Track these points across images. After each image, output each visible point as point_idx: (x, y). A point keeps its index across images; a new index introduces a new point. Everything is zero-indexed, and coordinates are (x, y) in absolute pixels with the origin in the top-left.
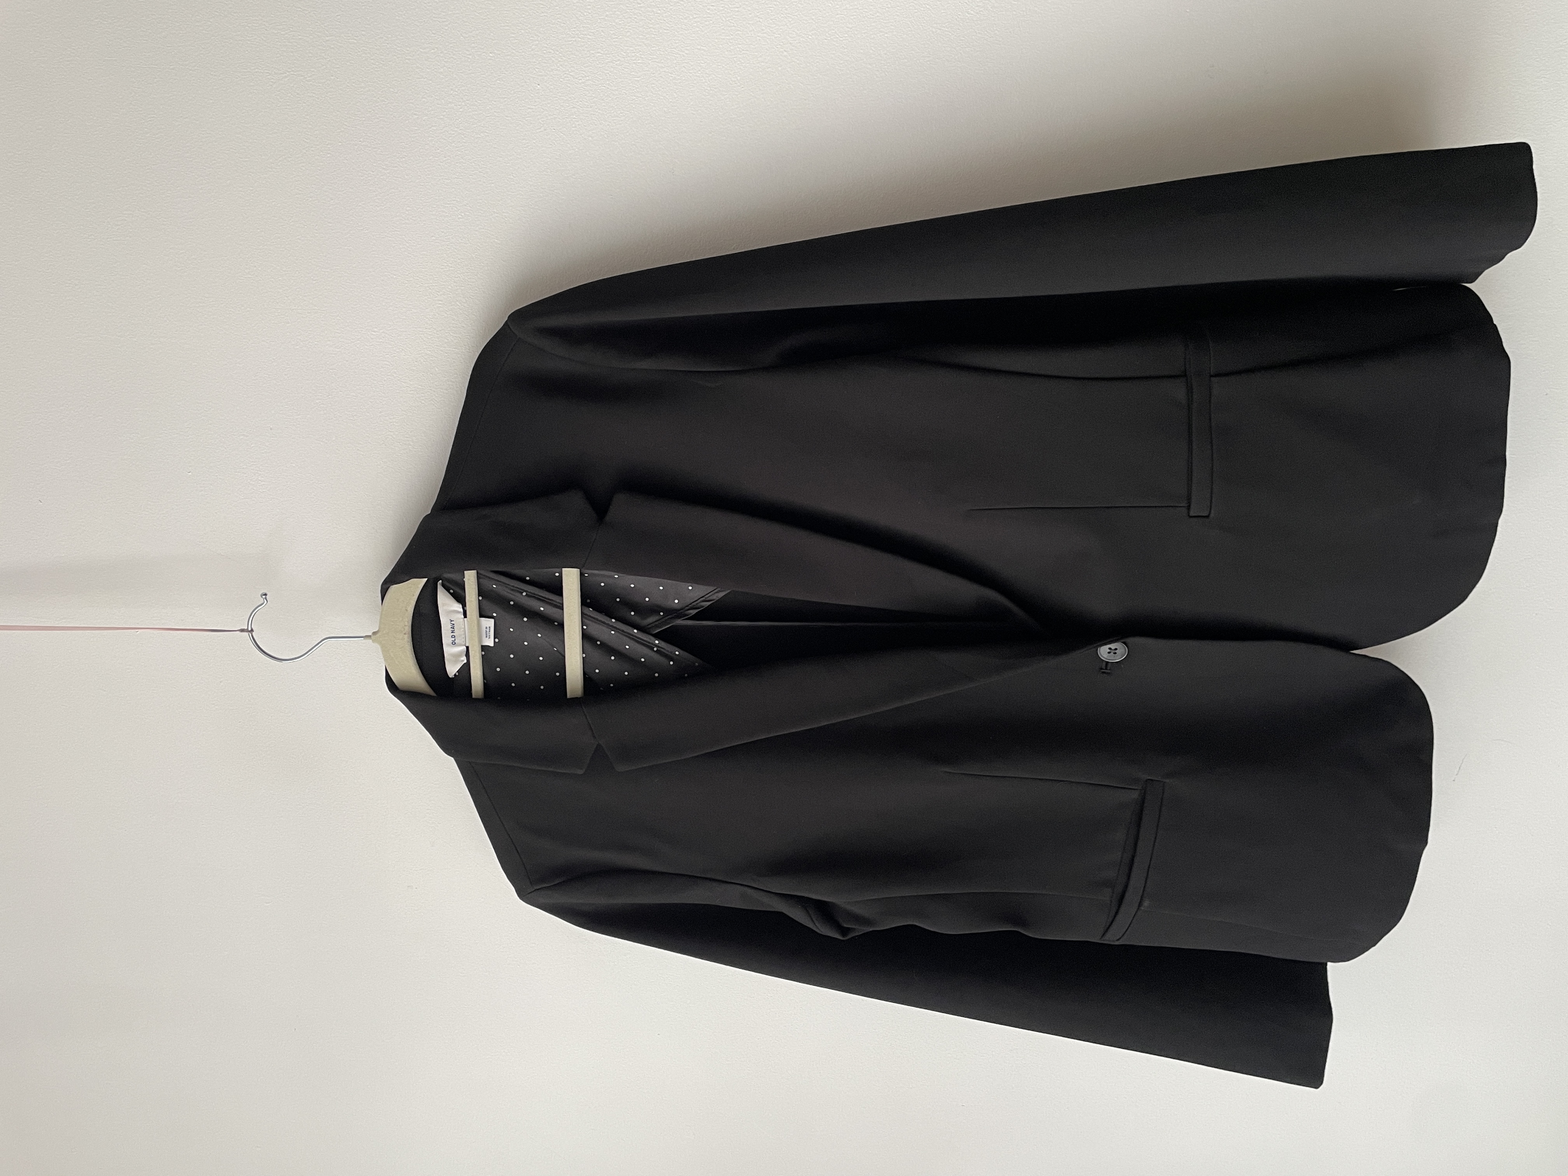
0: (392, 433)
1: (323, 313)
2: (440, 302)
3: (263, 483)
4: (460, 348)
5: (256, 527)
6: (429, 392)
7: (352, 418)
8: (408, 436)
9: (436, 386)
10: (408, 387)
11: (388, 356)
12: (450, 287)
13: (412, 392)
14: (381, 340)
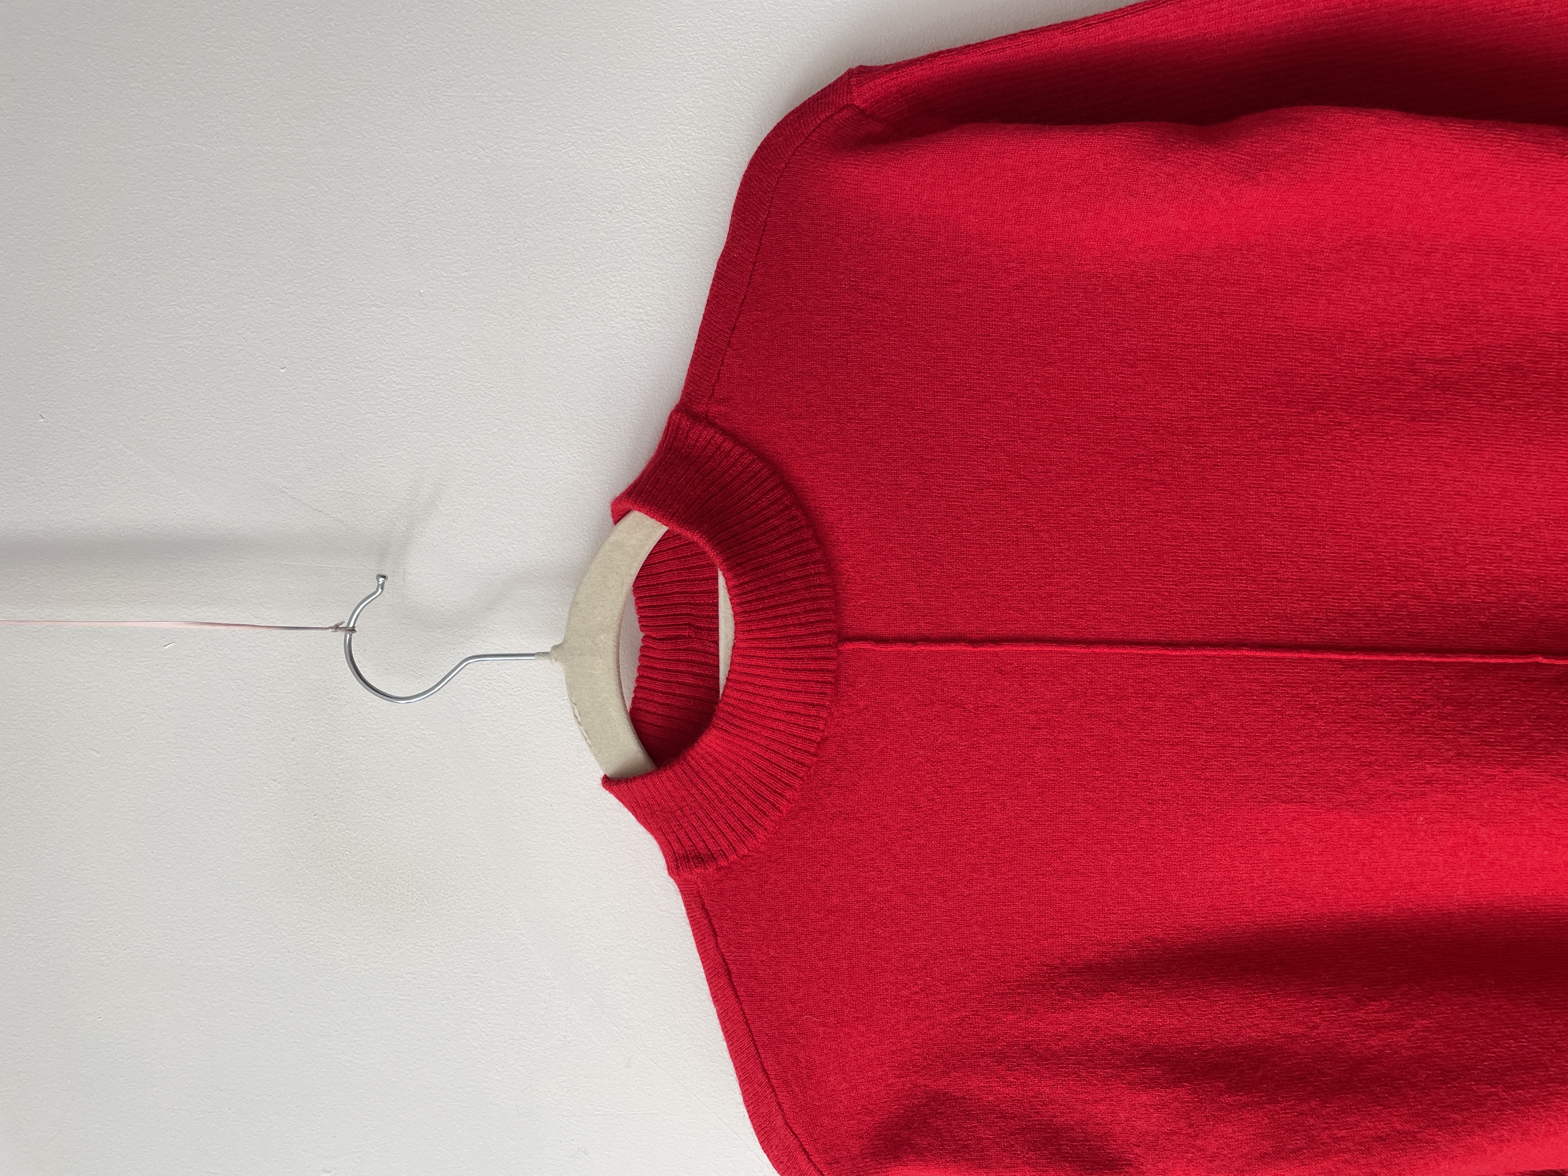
0: (613, 301)
1: (520, 102)
2: (707, 81)
3: (399, 386)
4: (734, 156)
5: (380, 462)
6: (678, 230)
7: (550, 275)
8: (640, 305)
9: (692, 220)
10: (645, 222)
11: (618, 170)
12: (725, 57)
13: (653, 230)
14: (609, 144)
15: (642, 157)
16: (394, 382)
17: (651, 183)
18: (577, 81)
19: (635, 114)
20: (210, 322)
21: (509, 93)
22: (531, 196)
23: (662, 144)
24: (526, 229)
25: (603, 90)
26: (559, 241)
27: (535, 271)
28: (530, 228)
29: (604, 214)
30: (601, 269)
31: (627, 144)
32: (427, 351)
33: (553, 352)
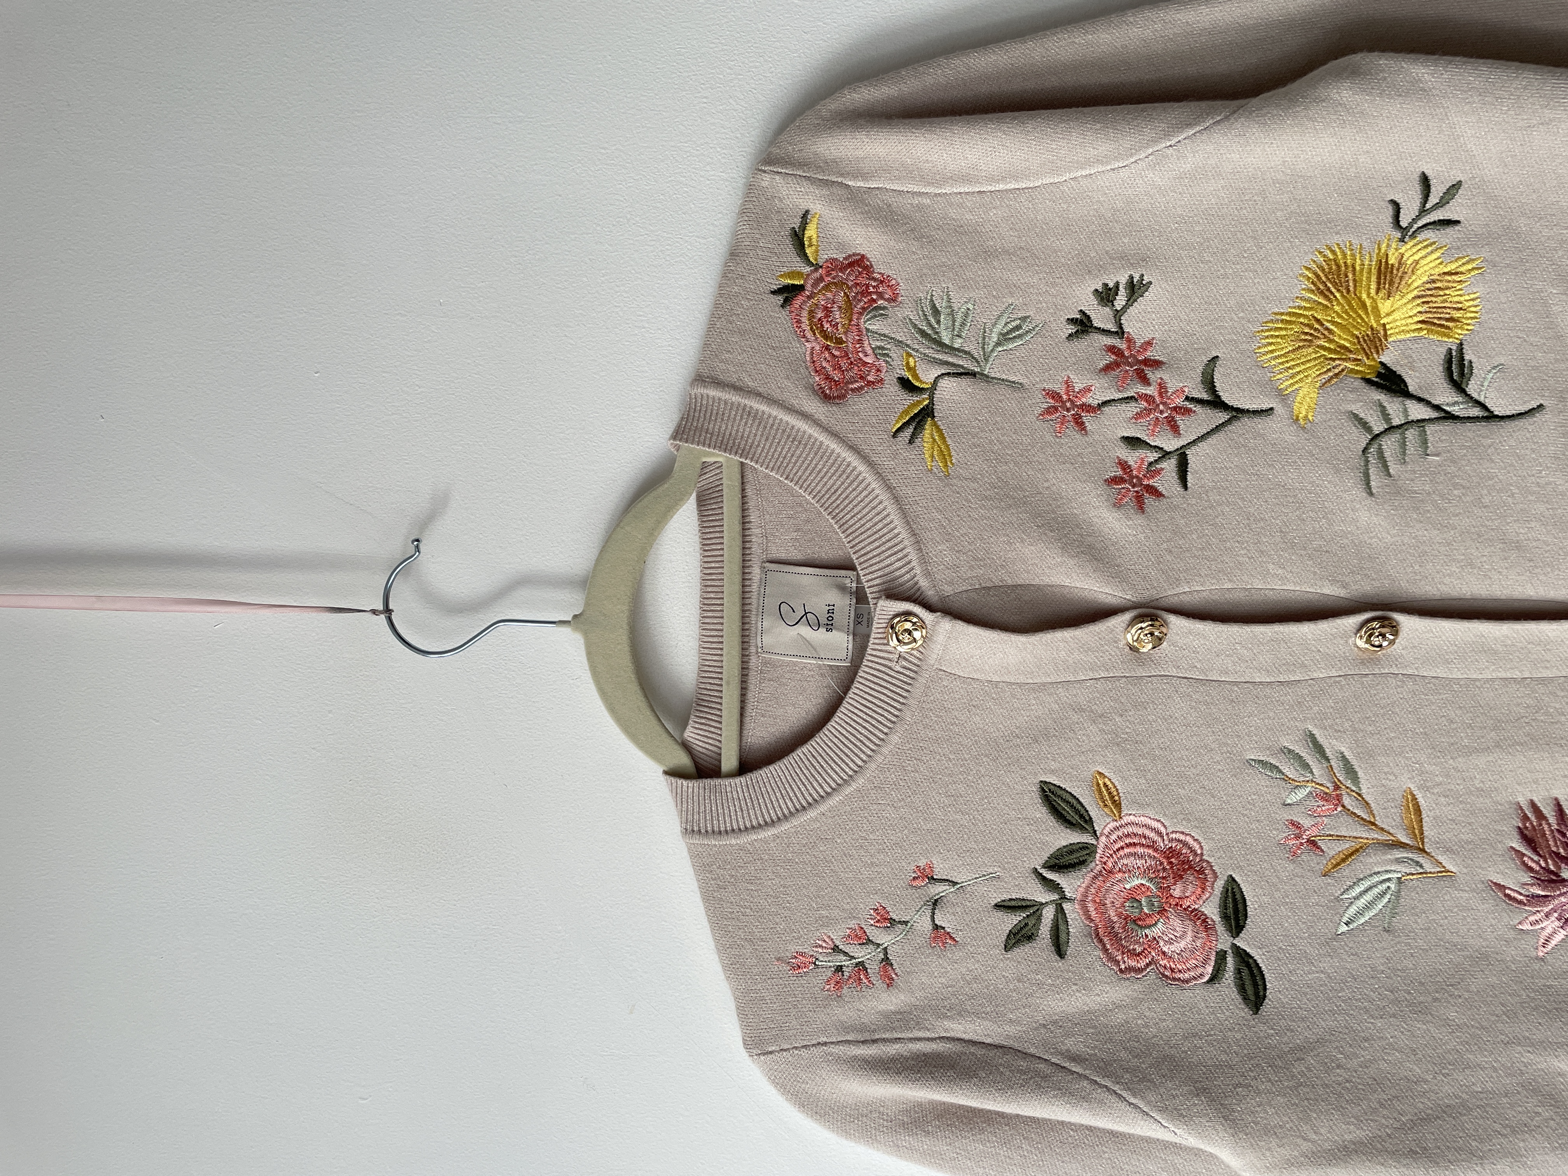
0: (617, 310)
1: (531, 122)
2: (705, 100)
4: (730, 171)
5: (405, 460)
7: (559, 286)
8: (641, 313)
9: (690, 232)
11: (621, 186)
12: (721, 76)
13: (653, 243)
14: (612, 162)
15: (644, 173)
16: (417, 385)
17: (653, 198)
18: (583, 102)
19: (637, 133)
20: (251, 330)
21: (521, 114)
22: (541, 211)
23: (662, 161)
24: (537, 242)
25: (607, 110)
26: (567, 253)
27: (545, 281)
28: (541, 241)
29: (609, 227)
30: (606, 280)
31: (629, 161)
32: (447, 356)
33: (562, 358)
